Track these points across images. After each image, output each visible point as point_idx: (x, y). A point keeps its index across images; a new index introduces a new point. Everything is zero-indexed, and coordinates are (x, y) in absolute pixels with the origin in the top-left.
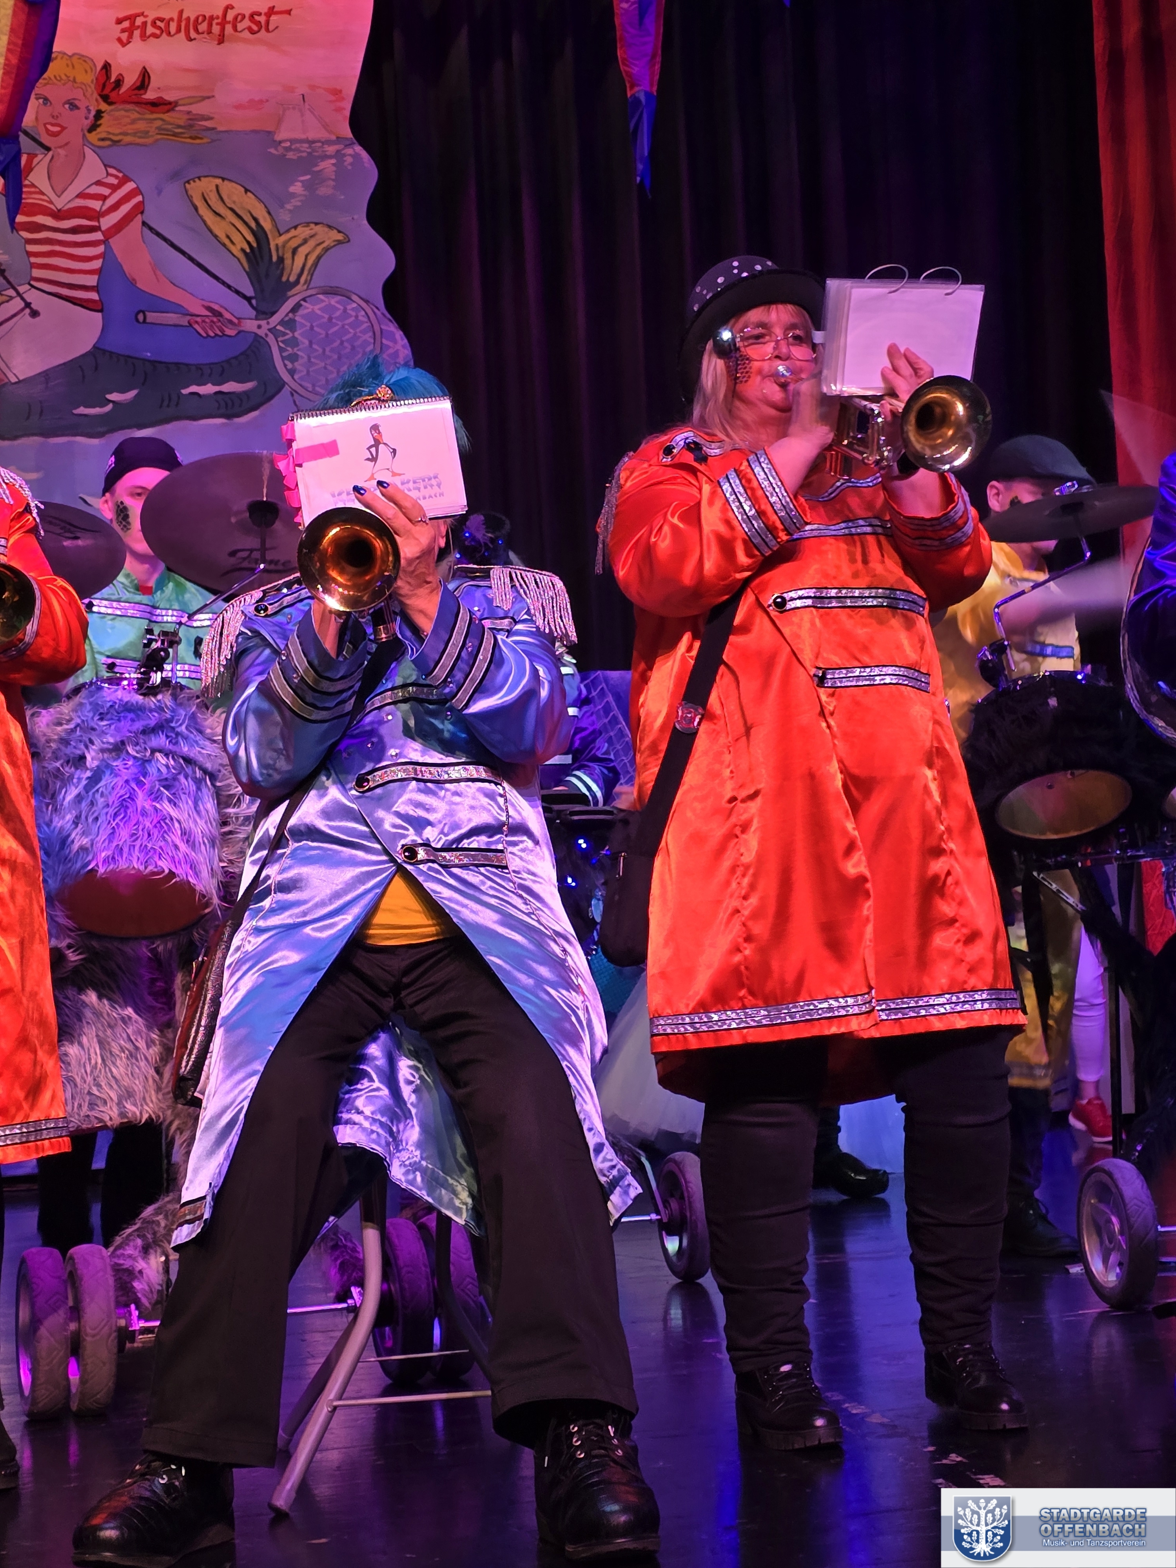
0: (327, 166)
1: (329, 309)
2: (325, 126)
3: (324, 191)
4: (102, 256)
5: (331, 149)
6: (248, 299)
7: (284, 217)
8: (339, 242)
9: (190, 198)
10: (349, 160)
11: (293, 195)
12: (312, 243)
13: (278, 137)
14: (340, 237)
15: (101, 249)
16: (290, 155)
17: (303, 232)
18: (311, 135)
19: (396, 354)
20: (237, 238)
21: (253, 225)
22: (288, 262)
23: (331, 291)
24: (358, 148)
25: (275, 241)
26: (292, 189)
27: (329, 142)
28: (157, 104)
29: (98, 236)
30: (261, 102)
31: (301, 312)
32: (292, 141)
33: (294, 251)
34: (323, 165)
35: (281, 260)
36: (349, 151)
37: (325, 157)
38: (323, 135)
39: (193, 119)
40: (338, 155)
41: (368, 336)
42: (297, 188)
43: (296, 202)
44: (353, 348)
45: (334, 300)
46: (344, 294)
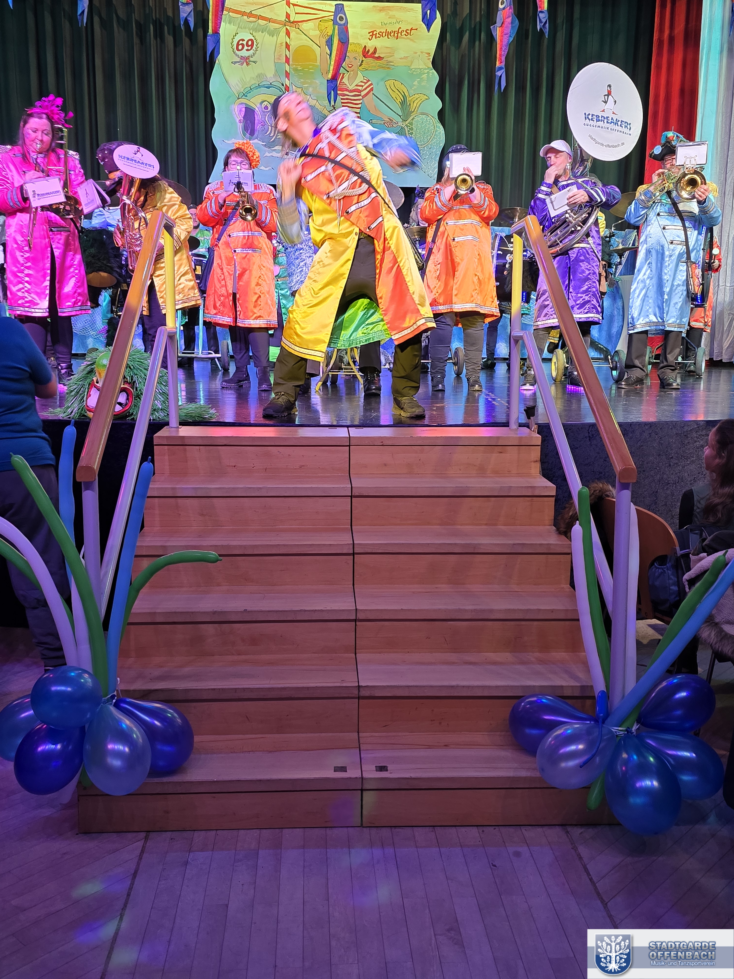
0: (425, 76)
1: (423, 119)
2: (425, 64)
3: (423, 84)
4: (361, 103)
5: (426, 71)
6: (400, 116)
7: (412, 92)
9: (386, 86)
10: (431, 74)
11: (415, 85)
12: (419, 99)
13: (411, 68)
14: (427, 98)
15: (361, 101)
16: (414, 73)
17: (416, 96)
18: (421, 67)
19: (440, 133)
20: (398, 98)
21: (403, 94)
22: (412, 105)
23: (423, 114)
24: (434, 71)
25: (409, 99)
26: (414, 83)
27: (425, 69)
29: (360, 97)
30: (407, 57)
31: (414, 120)
32: (415, 69)
33: (414, 102)
34: (423, 76)
35: (410, 104)
36: (431, 71)
37: (424, 74)
38: (425, 67)
39: (388, 62)
40: (428, 73)
41: (433, 127)
42: (416, 83)
43: (415, 87)
45: (424, 117)
46: (427, 115)
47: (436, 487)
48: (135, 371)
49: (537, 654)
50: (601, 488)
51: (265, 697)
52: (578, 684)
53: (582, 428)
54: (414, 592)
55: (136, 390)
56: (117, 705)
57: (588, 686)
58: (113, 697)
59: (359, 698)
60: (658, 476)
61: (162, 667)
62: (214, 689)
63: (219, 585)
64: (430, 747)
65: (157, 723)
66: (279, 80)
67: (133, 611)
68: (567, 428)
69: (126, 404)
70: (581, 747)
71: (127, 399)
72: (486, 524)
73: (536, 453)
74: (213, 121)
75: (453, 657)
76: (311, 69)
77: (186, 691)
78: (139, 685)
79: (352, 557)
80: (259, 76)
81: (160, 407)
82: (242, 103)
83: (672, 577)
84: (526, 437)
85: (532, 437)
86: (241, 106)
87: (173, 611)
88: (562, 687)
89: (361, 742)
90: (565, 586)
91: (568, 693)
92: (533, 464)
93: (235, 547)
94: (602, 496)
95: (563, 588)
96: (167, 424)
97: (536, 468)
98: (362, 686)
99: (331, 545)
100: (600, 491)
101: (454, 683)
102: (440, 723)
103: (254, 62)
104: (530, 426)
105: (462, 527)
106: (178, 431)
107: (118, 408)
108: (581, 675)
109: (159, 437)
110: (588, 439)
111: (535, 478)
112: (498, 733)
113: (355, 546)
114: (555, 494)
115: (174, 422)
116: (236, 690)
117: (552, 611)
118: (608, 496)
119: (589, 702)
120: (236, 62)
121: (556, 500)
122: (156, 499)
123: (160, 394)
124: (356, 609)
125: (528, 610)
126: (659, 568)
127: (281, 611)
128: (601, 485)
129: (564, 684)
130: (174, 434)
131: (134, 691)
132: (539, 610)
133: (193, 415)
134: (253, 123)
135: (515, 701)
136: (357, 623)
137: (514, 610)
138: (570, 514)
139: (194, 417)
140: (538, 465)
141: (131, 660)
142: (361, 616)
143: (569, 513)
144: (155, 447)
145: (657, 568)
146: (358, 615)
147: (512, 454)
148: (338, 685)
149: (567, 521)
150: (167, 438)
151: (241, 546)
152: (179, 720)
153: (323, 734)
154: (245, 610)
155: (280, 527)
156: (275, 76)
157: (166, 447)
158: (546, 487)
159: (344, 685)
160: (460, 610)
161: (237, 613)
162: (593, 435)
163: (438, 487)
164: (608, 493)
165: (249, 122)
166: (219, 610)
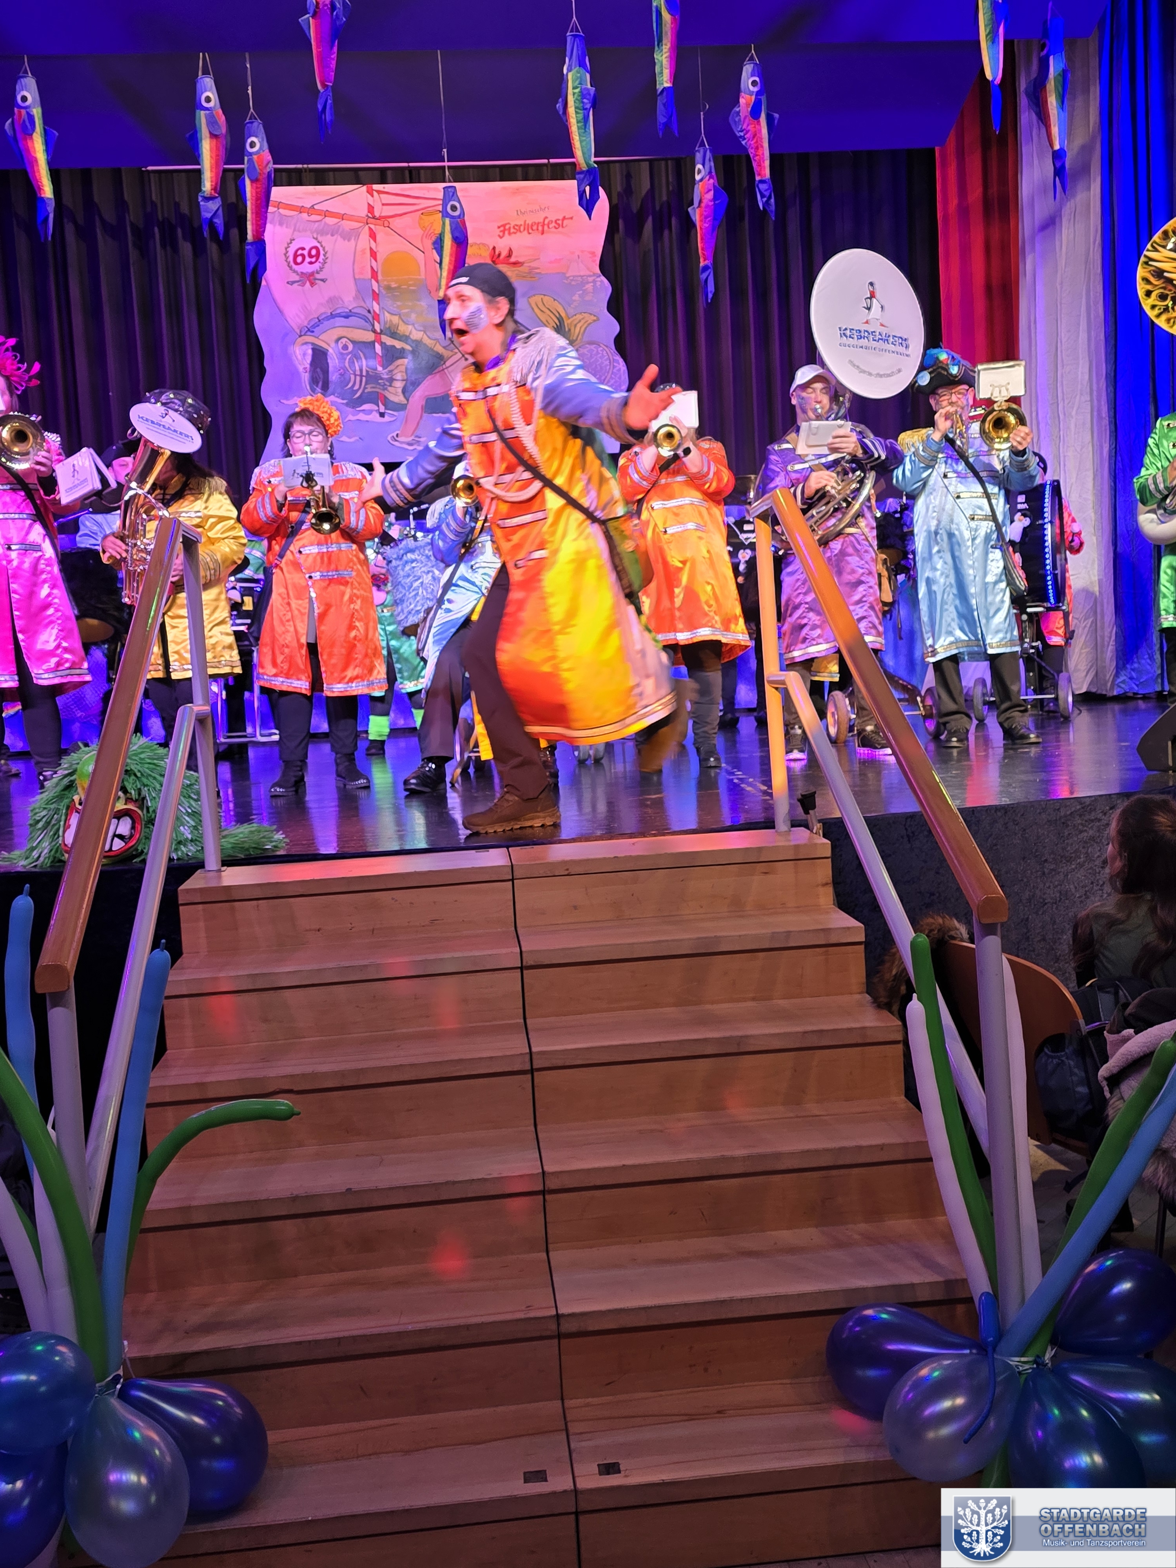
0: (589, 287)
1: (591, 351)
2: (588, 269)
3: (587, 298)
5: (591, 279)
7: (571, 311)
8: (594, 321)
9: (530, 304)
10: (598, 283)
11: (575, 301)
12: (583, 322)
13: (568, 275)
14: (595, 318)
16: (573, 283)
17: (579, 317)
18: (582, 274)
19: (619, 370)
21: (558, 315)
22: (572, 330)
23: (591, 343)
24: (603, 278)
25: (567, 322)
26: (574, 298)
27: (590, 276)
28: (515, 264)
30: (560, 259)
32: (574, 276)
33: (575, 326)
34: (587, 286)
35: (570, 330)
36: (599, 279)
37: (588, 283)
38: (588, 273)
39: (531, 269)
40: (594, 282)
41: (607, 362)
42: (576, 297)
44: (601, 368)
45: (593, 347)
46: (598, 344)
47: (663, 941)
48: (145, 780)
49: (863, 1227)
50: (940, 925)
51: (392, 1350)
52: (941, 1279)
53: (894, 823)
54: (640, 1132)
55: (148, 811)
56: (123, 1396)
57: (957, 1281)
58: (116, 1379)
59: (560, 1336)
60: (1027, 893)
61: (205, 1306)
62: (300, 1343)
63: (300, 1145)
64: (691, 1417)
65: (197, 1420)
66: (363, 304)
67: (150, 1206)
68: (873, 824)
69: (131, 836)
70: (960, 1401)
71: (133, 827)
72: (754, 999)
73: (825, 871)
74: (262, 372)
75: (716, 1244)
76: (411, 285)
77: (251, 1350)
78: (166, 1347)
79: (529, 1076)
80: (331, 300)
81: (190, 837)
82: (306, 343)
83: (1076, 1070)
84: (805, 845)
85: (816, 844)
86: (305, 347)
87: (222, 1201)
88: (913, 1285)
89: (568, 1419)
90: (895, 1098)
91: (924, 1295)
92: (821, 890)
93: (325, 1075)
94: (943, 938)
95: (895, 1103)
96: (201, 865)
97: (827, 897)
98: (563, 1315)
99: (491, 1058)
100: (939, 931)
101: (724, 1295)
102: (706, 1370)
103: (322, 280)
104: (810, 825)
105: (715, 1007)
106: (220, 877)
107: (118, 844)
108: (942, 1260)
109: (188, 891)
110: (906, 839)
111: (828, 913)
112: (810, 1379)
113: (534, 1056)
114: (864, 940)
115: (212, 862)
116: (339, 1340)
117: (881, 1147)
118: (954, 938)
119: (960, 1309)
120: (293, 283)
121: (866, 948)
122: (186, 1000)
123: (189, 815)
124: (543, 1172)
125: (841, 1149)
126: (1052, 1057)
127: (413, 1187)
128: (940, 921)
129: (916, 1280)
130: (213, 884)
131: (157, 1358)
132: (860, 1148)
133: (246, 845)
134: (326, 372)
135: (834, 1319)
136: (547, 1197)
137: (817, 1152)
138: (894, 972)
139: (247, 850)
140: (830, 890)
141: (151, 1297)
142: (552, 1184)
143: (891, 971)
144: (181, 908)
145: (1049, 1057)
146: (547, 1182)
147: (785, 874)
148: (521, 1315)
149: (889, 984)
150: (201, 890)
151: (335, 1074)
152: (238, 1410)
153: (500, 1409)
154: (349, 1190)
155: (404, 1030)
156: (356, 298)
157: (201, 906)
158: (848, 928)
159: (532, 1314)
160: (724, 1159)
161: (333, 1196)
162: (913, 833)
163: (667, 941)
164: (952, 933)
165: (318, 370)
166: (301, 1192)
